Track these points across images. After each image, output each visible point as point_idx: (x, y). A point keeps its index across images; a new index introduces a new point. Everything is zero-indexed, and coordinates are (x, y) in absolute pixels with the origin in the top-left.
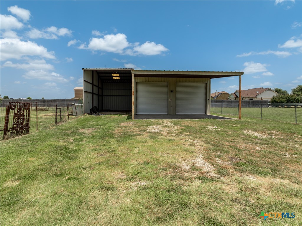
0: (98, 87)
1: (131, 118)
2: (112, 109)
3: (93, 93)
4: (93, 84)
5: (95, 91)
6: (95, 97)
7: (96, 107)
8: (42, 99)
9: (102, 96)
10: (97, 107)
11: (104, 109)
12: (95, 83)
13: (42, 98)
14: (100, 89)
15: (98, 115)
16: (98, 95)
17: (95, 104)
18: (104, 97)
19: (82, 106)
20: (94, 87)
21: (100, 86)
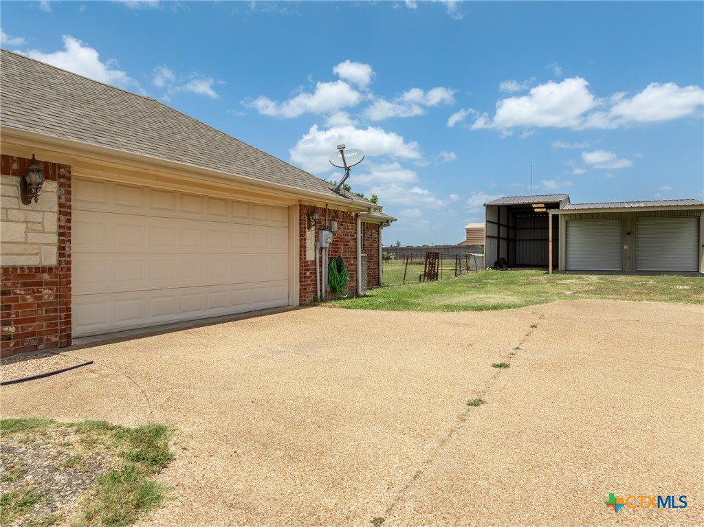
0: (508, 227)
1: (548, 273)
2: (532, 264)
3: (498, 238)
4: (499, 224)
5: (503, 233)
6: (503, 244)
7: (503, 259)
8: (396, 245)
9: (515, 240)
10: (506, 259)
11: (517, 263)
12: (503, 221)
14: (511, 231)
15: (507, 270)
16: (508, 239)
17: (503, 255)
18: (517, 242)
19: (483, 257)
20: (501, 228)
21: (511, 225)
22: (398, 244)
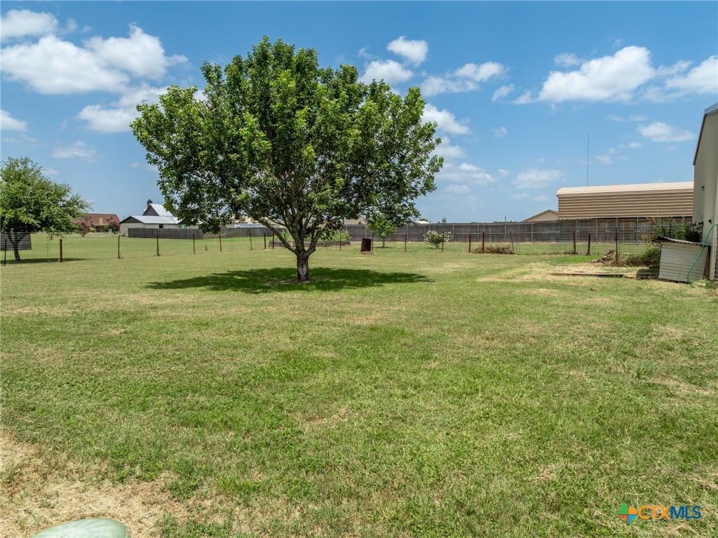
13: (443, 221)
22: (444, 221)
